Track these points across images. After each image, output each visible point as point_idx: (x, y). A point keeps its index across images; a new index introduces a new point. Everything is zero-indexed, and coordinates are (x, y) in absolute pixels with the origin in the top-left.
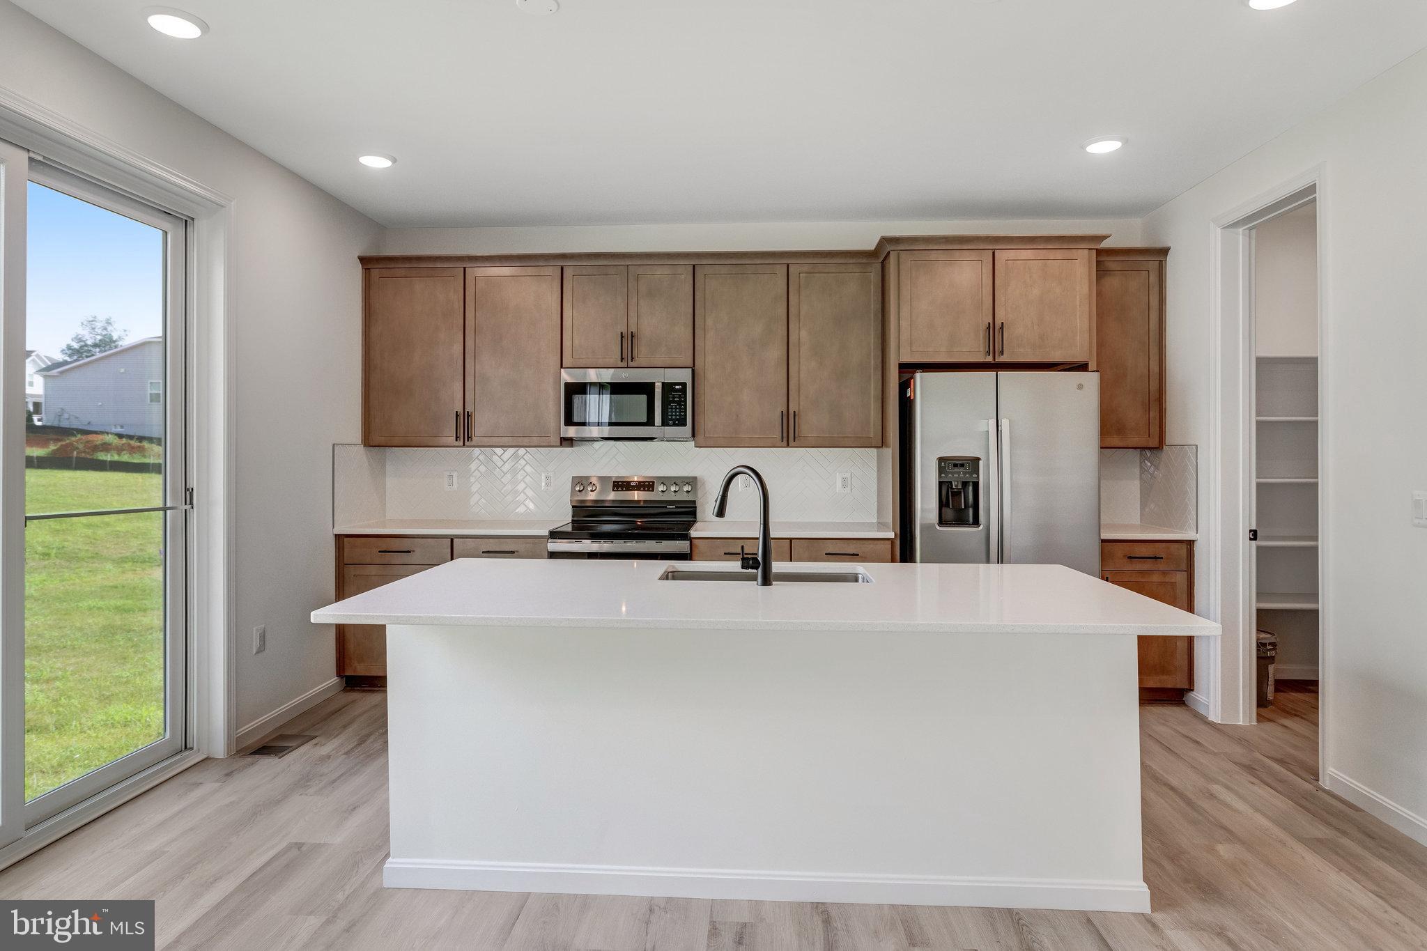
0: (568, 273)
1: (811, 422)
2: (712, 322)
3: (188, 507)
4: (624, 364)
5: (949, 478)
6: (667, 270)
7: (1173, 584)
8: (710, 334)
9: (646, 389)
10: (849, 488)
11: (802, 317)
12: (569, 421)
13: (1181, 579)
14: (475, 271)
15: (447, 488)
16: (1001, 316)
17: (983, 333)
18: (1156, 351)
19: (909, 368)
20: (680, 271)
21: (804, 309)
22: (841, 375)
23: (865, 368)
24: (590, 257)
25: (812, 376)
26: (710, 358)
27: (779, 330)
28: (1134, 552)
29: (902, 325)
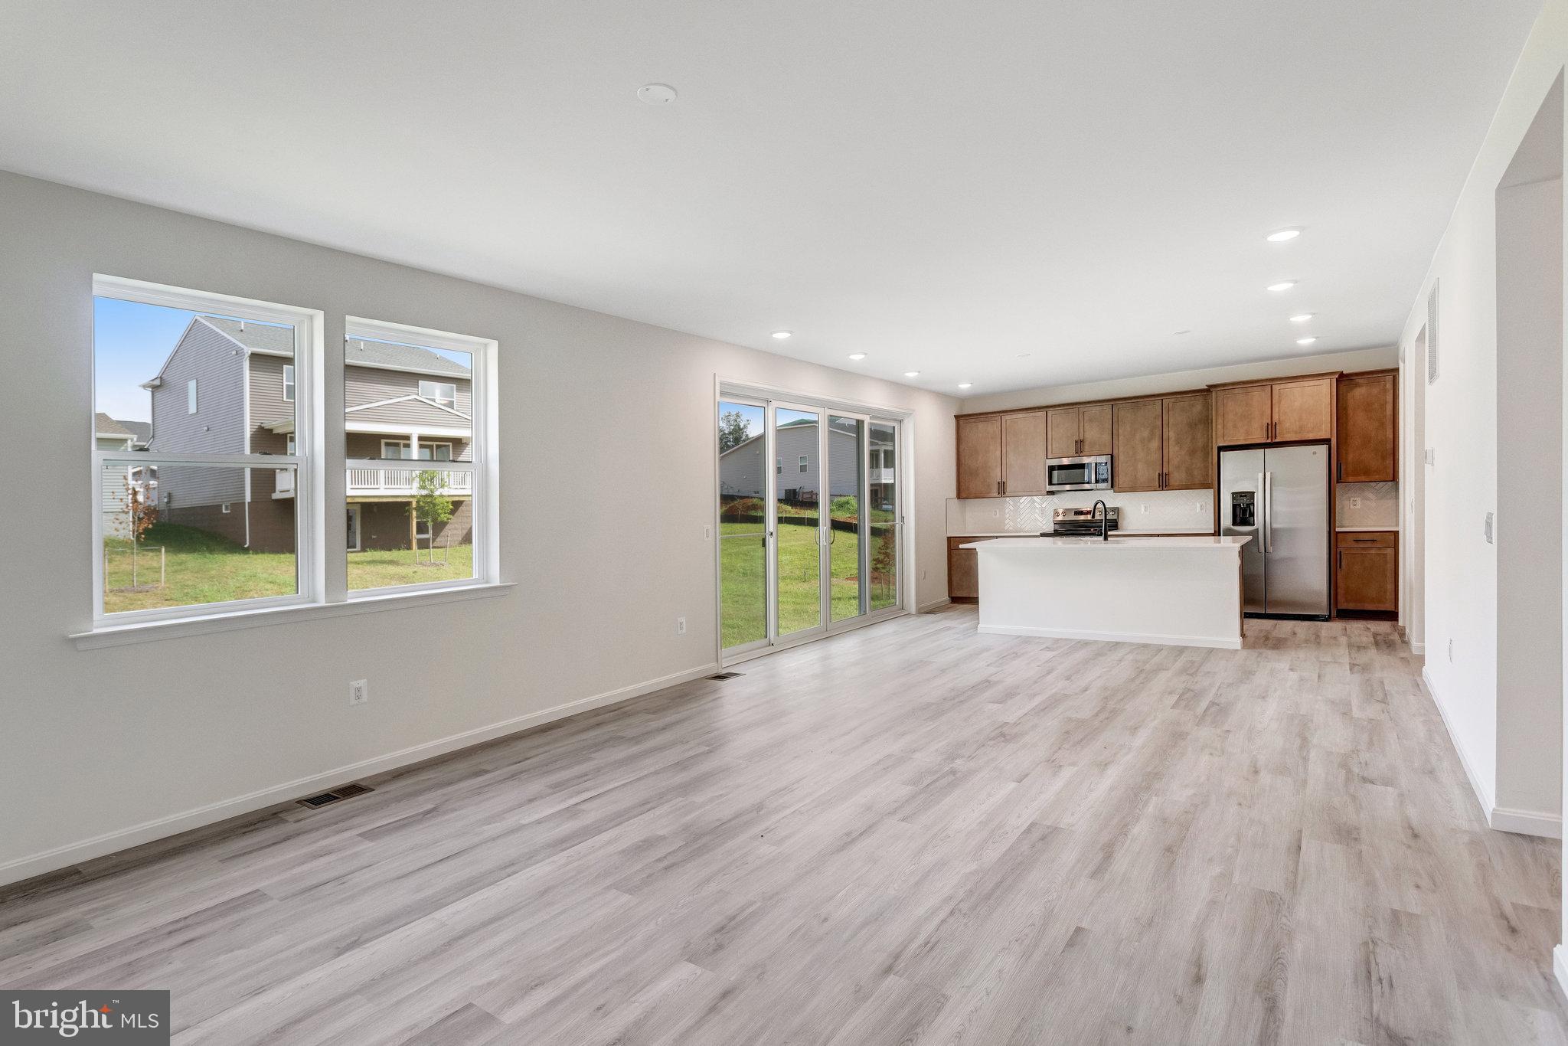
0: (1050, 414)
1: (1177, 477)
2: (1124, 431)
4: (1077, 455)
5: (1238, 502)
6: (1098, 408)
7: (1385, 555)
8: (1121, 438)
11: (1170, 425)
12: (1050, 483)
13: (1390, 551)
14: (1007, 417)
15: (994, 516)
16: (1276, 418)
17: (1265, 428)
18: (1391, 426)
19: (1221, 449)
20: (1105, 407)
21: (1171, 421)
22: (1192, 452)
23: (1206, 449)
24: (1059, 405)
25: (1176, 454)
26: (1121, 449)
27: (1158, 433)
28: (1359, 537)
29: (1218, 427)
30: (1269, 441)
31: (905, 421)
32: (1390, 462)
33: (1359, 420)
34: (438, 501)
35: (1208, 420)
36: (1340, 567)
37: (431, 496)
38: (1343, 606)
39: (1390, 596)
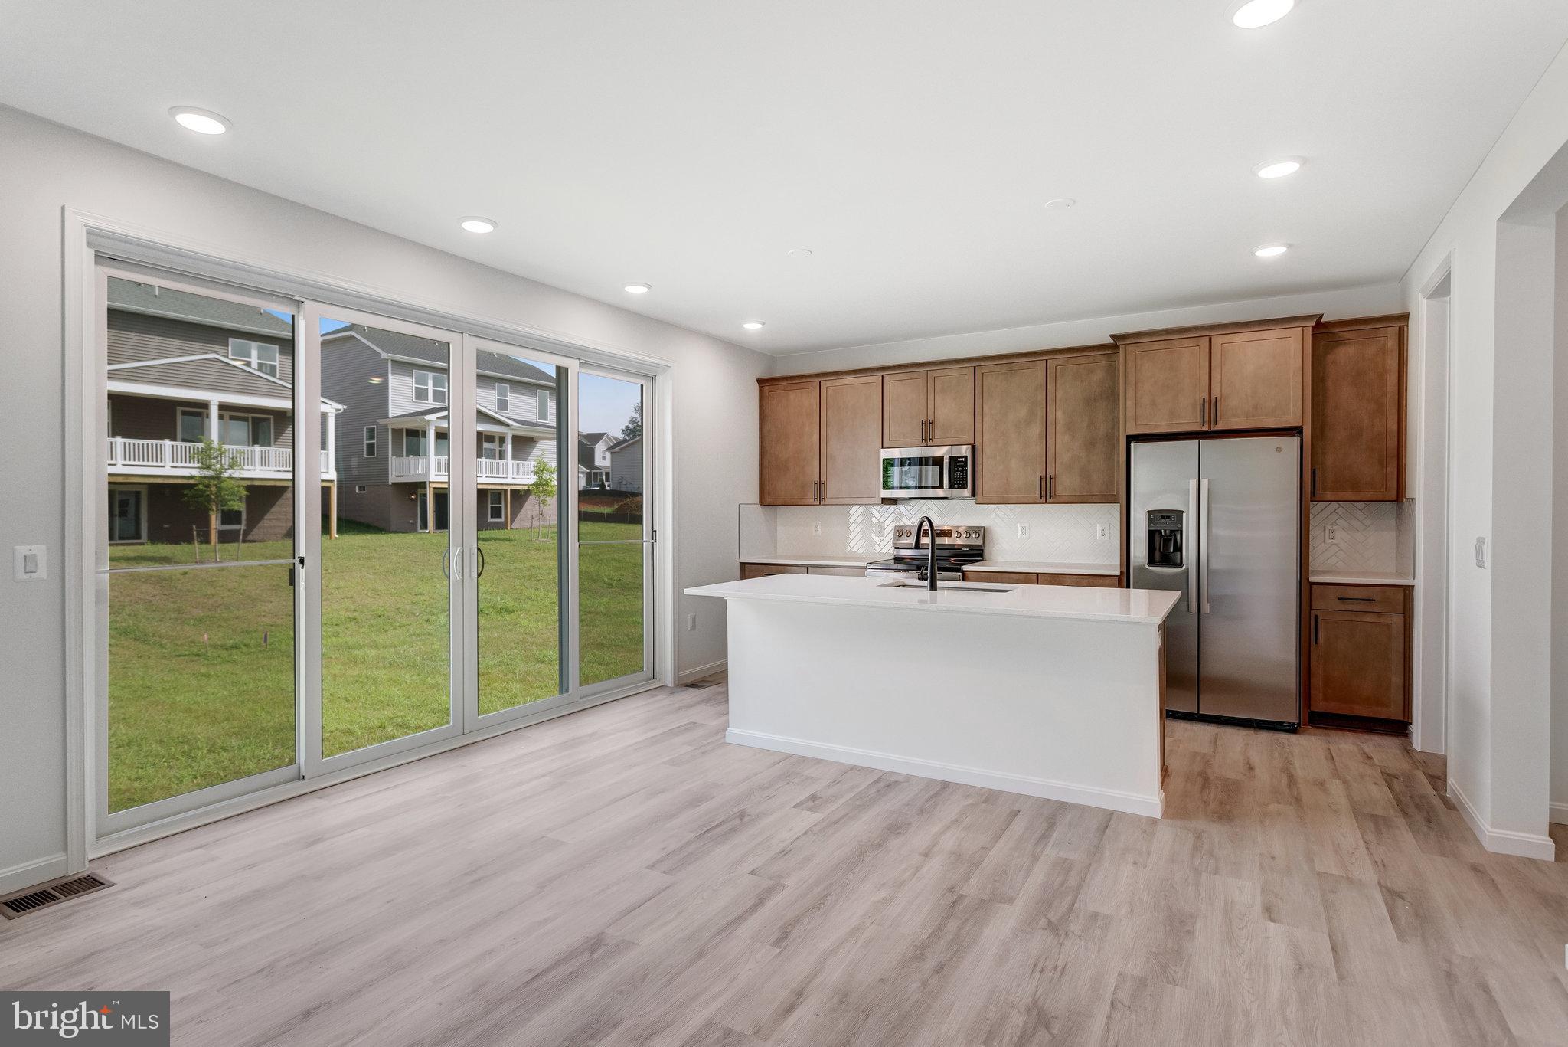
0: (887, 379)
1: (1066, 483)
2: (991, 408)
3: (654, 541)
4: (924, 444)
5: (1158, 527)
6: (955, 372)
7: (1389, 625)
8: (987, 419)
9: (938, 462)
10: (1107, 536)
11: (1057, 400)
12: (887, 487)
13: (1397, 620)
14: (827, 383)
15: (814, 534)
16: (1216, 391)
17: (1199, 407)
18: (1395, 411)
19: (1132, 439)
20: (964, 371)
21: (1059, 395)
22: (1090, 444)
23: (1110, 439)
24: (900, 367)
25: (1067, 447)
26: (987, 437)
27: (1041, 413)
28: (1346, 593)
29: (1128, 404)
30: (1206, 428)
31: (659, 379)
32: (1392, 469)
33: (1344, 397)
34: (224, 485)
35: (1113, 394)
36: (1316, 643)
37: (218, 478)
38: (1319, 706)
39: (1396, 695)
